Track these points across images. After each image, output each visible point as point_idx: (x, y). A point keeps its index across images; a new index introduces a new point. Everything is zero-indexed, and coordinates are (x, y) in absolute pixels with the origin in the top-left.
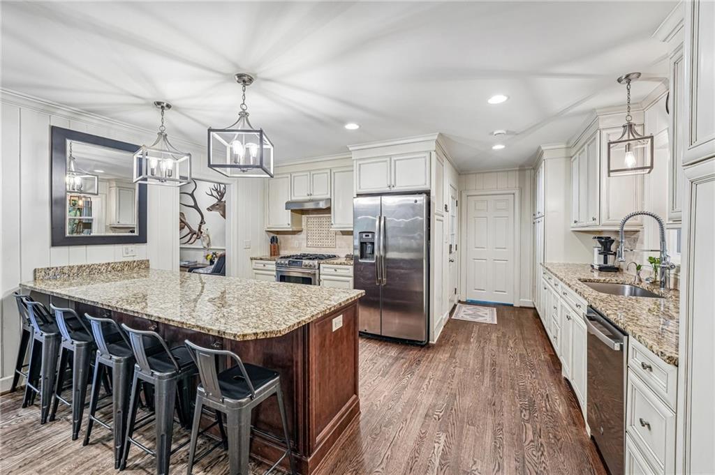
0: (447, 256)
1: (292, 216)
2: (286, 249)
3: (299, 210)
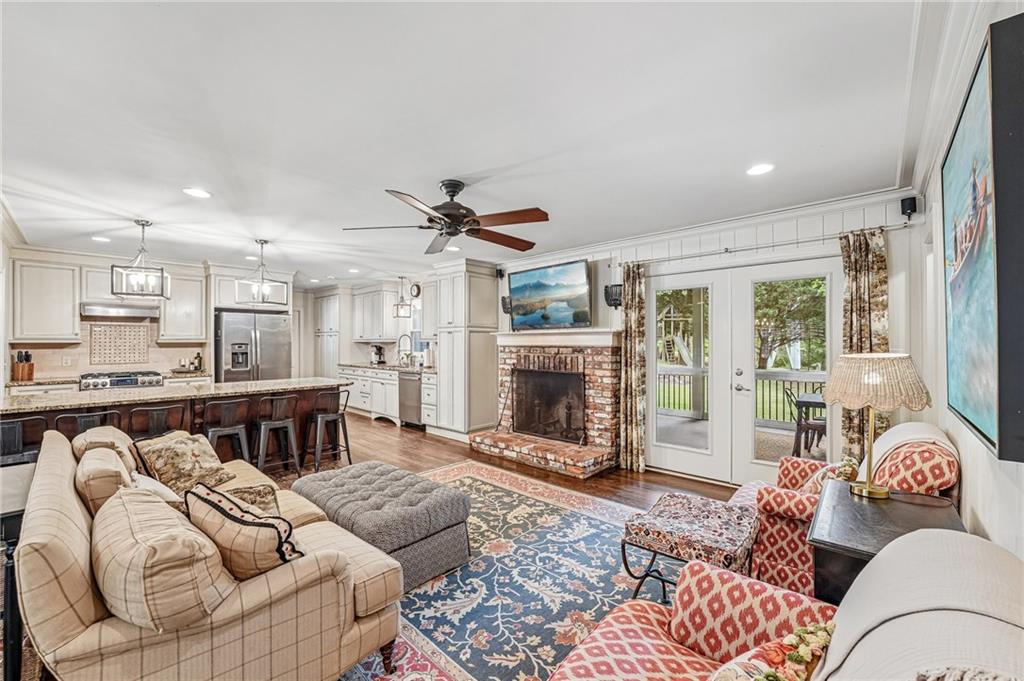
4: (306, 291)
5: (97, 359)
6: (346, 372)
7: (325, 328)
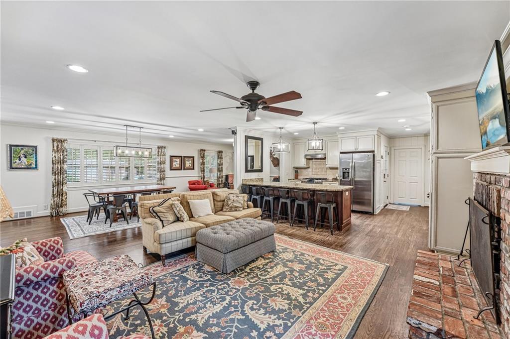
0: (382, 179)
1: (306, 161)
2: (301, 176)
3: (310, 159)
5: (313, 173)
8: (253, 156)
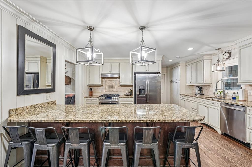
4: (167, 67)
5: (106, 90)
6: (183, 97)
7: (174, 79)
8: (38, 73)
